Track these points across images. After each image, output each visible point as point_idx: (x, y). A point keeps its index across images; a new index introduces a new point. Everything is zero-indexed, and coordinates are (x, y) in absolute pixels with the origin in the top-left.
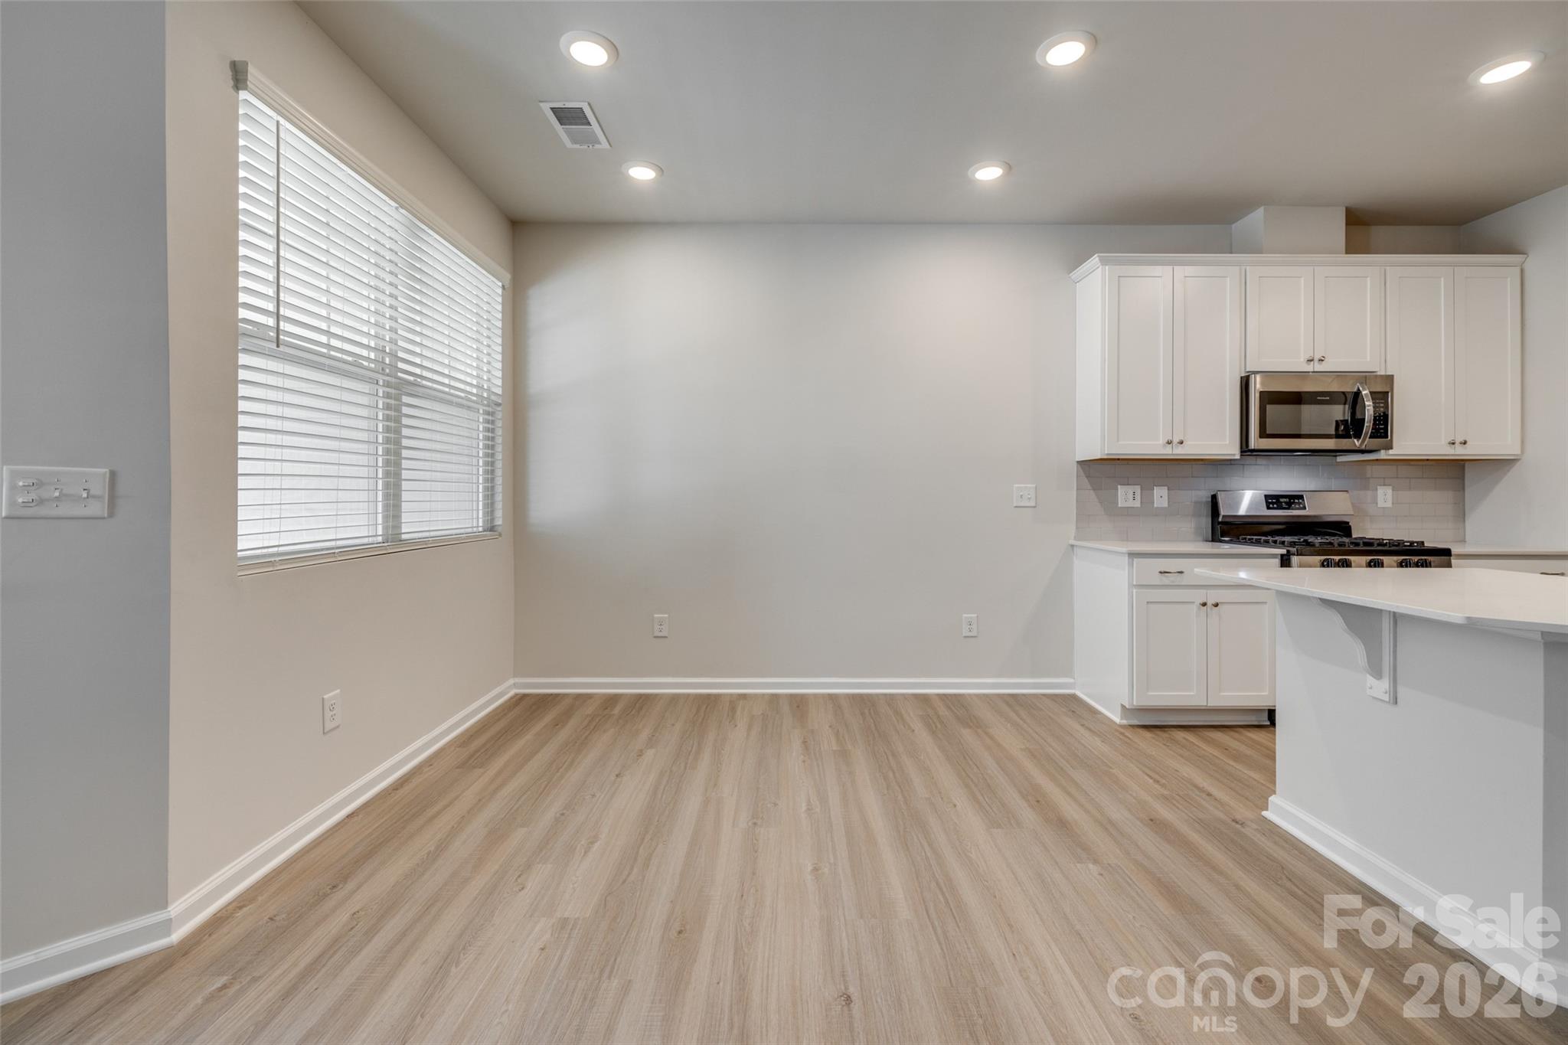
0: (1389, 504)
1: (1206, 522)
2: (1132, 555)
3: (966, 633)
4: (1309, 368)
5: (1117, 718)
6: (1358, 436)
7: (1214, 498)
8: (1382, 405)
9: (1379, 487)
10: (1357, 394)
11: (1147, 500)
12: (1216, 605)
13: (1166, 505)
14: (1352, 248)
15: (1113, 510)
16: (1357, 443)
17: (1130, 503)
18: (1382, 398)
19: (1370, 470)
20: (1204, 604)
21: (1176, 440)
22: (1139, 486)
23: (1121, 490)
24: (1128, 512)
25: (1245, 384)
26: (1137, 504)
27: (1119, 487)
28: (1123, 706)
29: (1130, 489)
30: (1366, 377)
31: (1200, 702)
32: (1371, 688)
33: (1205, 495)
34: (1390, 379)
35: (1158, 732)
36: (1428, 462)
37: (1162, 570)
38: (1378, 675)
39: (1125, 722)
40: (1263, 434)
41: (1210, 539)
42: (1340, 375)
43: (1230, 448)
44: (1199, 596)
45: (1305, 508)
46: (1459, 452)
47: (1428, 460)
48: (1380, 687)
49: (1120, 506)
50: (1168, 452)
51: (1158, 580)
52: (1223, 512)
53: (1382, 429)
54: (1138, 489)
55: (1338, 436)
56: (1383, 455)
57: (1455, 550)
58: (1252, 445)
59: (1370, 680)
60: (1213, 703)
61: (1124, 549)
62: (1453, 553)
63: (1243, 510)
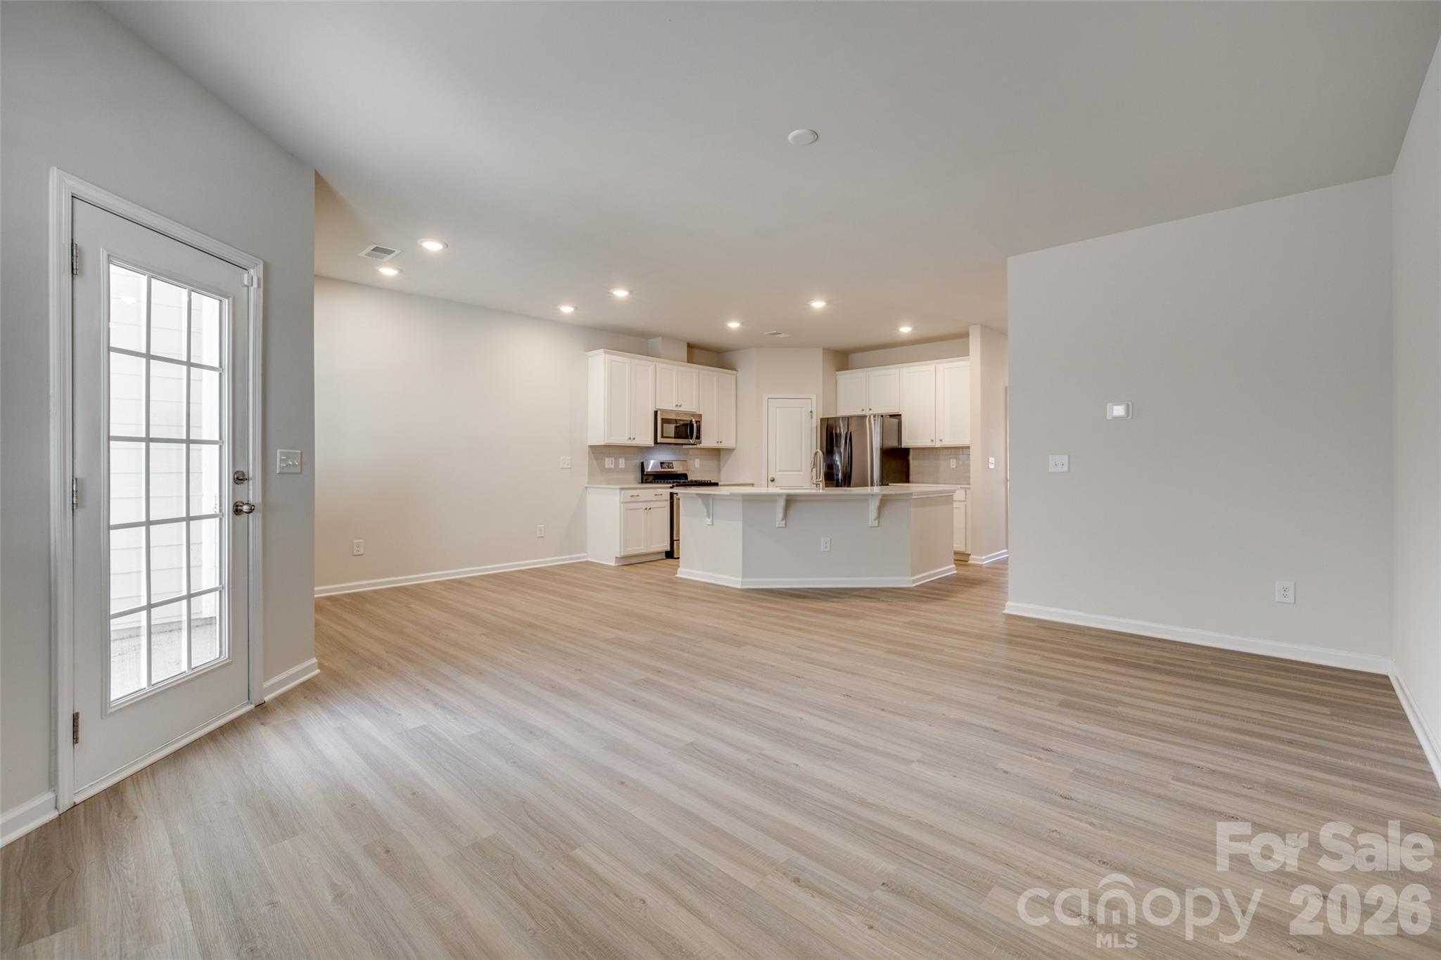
0: (699, 466)
1: (639, 475)
2: (620, 489)
3: (538, 535)
4: (676, 409)
5: (613, 564)
6: (691, 439)
7: (642, 463)
8: (698, 426)
9: (695, 459)
10: (691, 421)
11: (617, 464)
12: (650, 509)
13: (624, 466)
14: (690, 360)
15: (603, 469)
16: (691, 441)
17: (611, 466)
18: (698, 422)
19: (691, 452)
20: (646, 509)
21: (632, 438)
23: (607, 459)
24: (610, 471)
25: (656, 413)
26: (613, 467)
28: (616, 558)
29: (610, 459)
30: (693, 415)
31: (644, 552)
32: (707, 522)
33: (637, 462)
34: (701, 415)
35: (631, 566)
36: (709, 449)
37: (629, 495)
39: (617, 565)
40: (662, 437)
41: (641, 482)
42: (685, 413)
43: (650, 442)
44: (645, 505)
45: (673, 468)
46: (720, 446)
48: (709, 521)
49: (606, 467)
50: (628, 442)
51: (630, 500)
52: (646, 470)
53: (699, 435)
54: (613, 459)
55: (675, 438)
56: (698, 446)
57: (720, 484)
58: (659, 441)
59: (707, 519)
60: (649, 551)
63: (649, 470)
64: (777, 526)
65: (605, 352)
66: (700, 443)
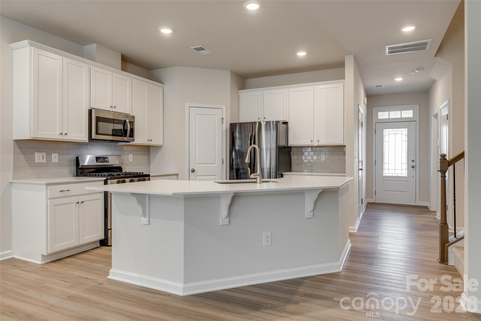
0: (132, 160)
1: (74, 168)
2: (48, 185)
4: (111, 109)
5: (39, 262)
6: (125, 136)
7: (77, 158)
8: (132, 126)
9: (129, 154)
10: (125, 121)
11: (49, 159)
12: (83, 202)
13: (57, 161)
14: (124, 70)
15: (32, 164)
16: (125, 138)
17: (41, 161)
18: (132, 123)
19: (125, 148)
20: (78, 203)
21: (64, 133)
22: (45, 153)
23: (36, 154)
24: (40, 165)
25: (90, 112)
26: (44, 161)
27: (36, 153)
28: (43, 255)
29: (41, 154)
30: (127, 116)
31: (76, 244)
32: (143, 221)
33: (74, 157)
34: (133, 117)
35: (59, 262)
36: (141, 146)
37: (61, 190)
38: (145, 216)
39: (43, 262)
40: (97, 133)
41: (76, 176)
42: (120, 114)
43: (84, 138)
44: (76, 199)
45: (108, 162)
46: (150, 143)
47: (141, 145)
48: (145, 220)
49: (36, 162)
50: (60, 138)
51: (59, 194)
52: (81, 164)
53: (132, 134)
54: (45, 154)
56: (131, 143)
58: (93, 137)
59: (143, 218)
60: (81, 243)
61: (44, 182)
62: (150, 176)
63: (86, 163)
64: (221, 225)
65: (31, 45)
66: (134, 140)
